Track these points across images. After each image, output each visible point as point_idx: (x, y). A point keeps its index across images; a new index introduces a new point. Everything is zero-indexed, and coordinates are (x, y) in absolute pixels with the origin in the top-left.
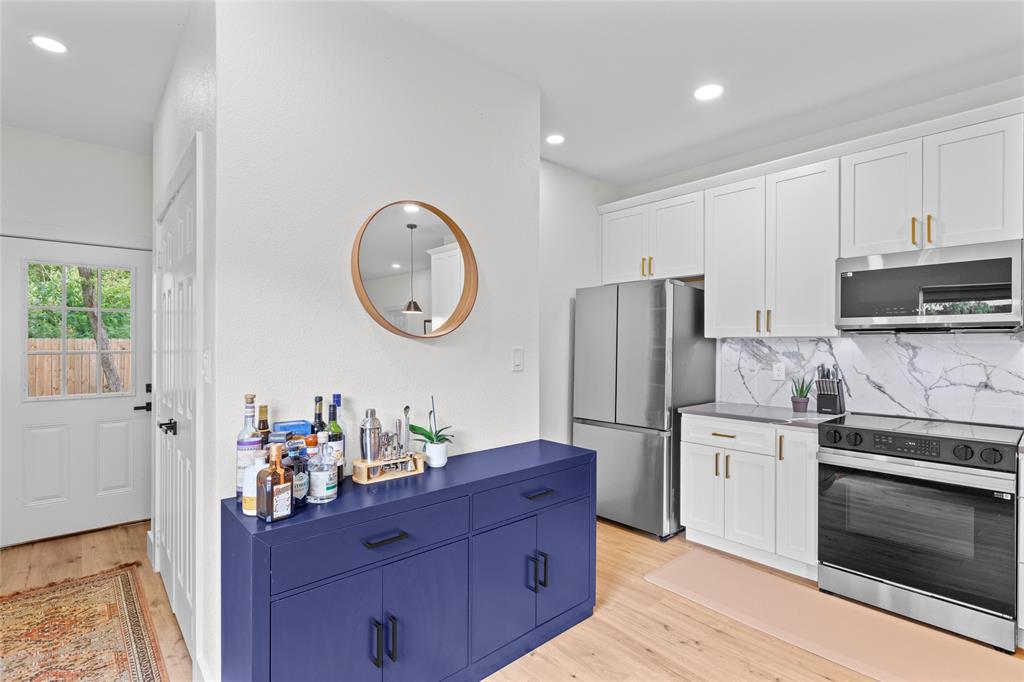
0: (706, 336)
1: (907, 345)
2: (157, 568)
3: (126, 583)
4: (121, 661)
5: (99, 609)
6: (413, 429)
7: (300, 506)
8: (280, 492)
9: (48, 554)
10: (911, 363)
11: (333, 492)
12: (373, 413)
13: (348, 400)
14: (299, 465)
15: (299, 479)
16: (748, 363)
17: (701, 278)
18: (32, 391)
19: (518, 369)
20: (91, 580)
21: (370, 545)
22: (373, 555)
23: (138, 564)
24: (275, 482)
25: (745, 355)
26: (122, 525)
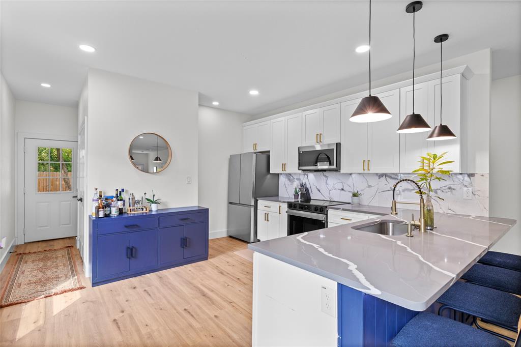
0: (271, 172)
1: (325, 176)
2: (78, 247)
3: (68, 251)
4: (65, 265)
5: (59, 256)
6: (148, 199)
7: (106, 216)
8: (101, 211)
9: (44, 244)
10: (326, 182)
11: (117, 214)
12: (133, 194)
13: (127, 191)
14: (108, 206)
15: (107, 209)
16: (287, 182)
17: (269, 152)
18: (39, 190)
19: (189, 183)
20: (57, 250)
21: (126, 227)
22: (126, 229)
23: (72, 247)
24: (100, 208)
25: (286, 179)
26: (68, 238)
